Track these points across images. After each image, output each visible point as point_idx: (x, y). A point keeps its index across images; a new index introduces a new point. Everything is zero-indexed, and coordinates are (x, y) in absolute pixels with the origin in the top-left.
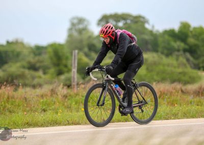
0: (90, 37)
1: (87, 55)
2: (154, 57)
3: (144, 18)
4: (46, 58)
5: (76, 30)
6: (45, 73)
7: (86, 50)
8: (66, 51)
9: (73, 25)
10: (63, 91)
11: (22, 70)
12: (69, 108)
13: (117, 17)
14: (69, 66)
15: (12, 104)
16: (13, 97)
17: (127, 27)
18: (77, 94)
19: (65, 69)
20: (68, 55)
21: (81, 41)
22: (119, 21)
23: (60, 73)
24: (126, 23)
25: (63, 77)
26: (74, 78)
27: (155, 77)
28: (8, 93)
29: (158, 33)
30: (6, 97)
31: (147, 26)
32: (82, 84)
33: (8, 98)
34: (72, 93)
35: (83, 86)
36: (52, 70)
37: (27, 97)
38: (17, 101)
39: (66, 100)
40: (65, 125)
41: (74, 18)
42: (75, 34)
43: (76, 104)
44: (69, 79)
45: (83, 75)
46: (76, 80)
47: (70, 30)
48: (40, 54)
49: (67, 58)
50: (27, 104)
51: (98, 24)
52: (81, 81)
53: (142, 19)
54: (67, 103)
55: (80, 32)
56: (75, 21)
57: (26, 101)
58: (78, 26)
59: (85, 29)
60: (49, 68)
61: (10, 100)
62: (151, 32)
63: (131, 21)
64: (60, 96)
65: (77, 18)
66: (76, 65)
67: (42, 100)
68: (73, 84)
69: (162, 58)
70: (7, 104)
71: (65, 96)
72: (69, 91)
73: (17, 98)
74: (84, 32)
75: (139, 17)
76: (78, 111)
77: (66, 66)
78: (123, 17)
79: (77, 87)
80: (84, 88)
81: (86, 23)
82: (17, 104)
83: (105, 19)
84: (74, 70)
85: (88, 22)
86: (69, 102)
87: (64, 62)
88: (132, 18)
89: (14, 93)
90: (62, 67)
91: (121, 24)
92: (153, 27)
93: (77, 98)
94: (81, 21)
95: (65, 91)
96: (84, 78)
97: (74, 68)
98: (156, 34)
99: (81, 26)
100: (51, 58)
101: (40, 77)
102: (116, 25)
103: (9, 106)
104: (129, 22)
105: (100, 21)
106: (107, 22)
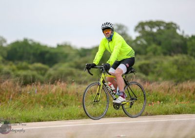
2: (183, 58)
3: (175, 25)
11: (70, 69)
13: (152, 24)
15: (66, 98)
16: (66, 93)
17: (160, 32)
22: (154, 27)
24: (160, 29)
27: (186, 76)
28: (63, 89)
29: (188, 38)
30: (61, 92)
31: (178, 31)
33: (62, 93)
37: (79, 93)
38: (70, 95)
50: (78, 98)
51: (135, 30)
53: (174, 26)
57: (78, 96)
61: (64, 95)
62: (182, 37)
63: (165, 27)
65: (117, 25)
69: (191, 59)
70: (61, 99)
73: (70, 93)
75: (172, 23)
78: (158, 24)
81: (124, 29)
82: (70, 98)
83: (142, 25)
85: (126, 28)
88: (165, 25)
89: (67, 89)
92: (183, 32)
94: (120, 27)
98: (186, 39)
102: (151, 30)
103: (63, 100)
104: (162, 28)
105: (137, 27)
106: (143, 28)
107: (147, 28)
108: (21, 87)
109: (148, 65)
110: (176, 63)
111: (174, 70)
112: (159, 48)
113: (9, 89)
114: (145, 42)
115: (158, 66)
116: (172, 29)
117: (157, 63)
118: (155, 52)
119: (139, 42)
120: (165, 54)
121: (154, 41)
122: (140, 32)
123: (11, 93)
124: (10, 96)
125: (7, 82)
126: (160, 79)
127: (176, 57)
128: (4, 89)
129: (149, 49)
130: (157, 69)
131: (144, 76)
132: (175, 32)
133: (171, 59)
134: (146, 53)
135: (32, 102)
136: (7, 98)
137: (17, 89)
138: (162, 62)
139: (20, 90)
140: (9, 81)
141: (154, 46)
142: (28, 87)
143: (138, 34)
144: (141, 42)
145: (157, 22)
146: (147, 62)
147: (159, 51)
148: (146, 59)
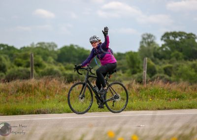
0: (155, 48)
1: (153, 61)
3: (194, 35)
4: (124, 62)
5: (146, 42)
6: (123, 73)
7: (153, 56)
8: (139, 57)
9: (144, 39)
10: (136, 86)
12: (140, 98)
13: (175, 34)
14: (141, 68)
17: (182, 41)
18: (146, 89)
19: (138, 70)
20: (141, 60)
21: (149, 50)
22: (177, 37)
23: (134, 73)
25: (136, 76)
26: (144, 77)
32: (150, 81)
34: (143, 88)
35: (151, 83)
36: (129, 70)
39: (139, 92)
40: (138, 110)
41: (144, 35)
42: (145, 45)
43: (145, 95)
44: (141, 77)
45: (150, 75)
46: (146, 78)
47: (142, 42)
48: (120, 59)
49: (139, 62)
51: (162, 39)
52: (149, 79)
53: (193, 36)
54: (140, 94)
55: (149, 44)
56: (146, 36)
58: (147, 40)
59: (152, 42)
60: (126, 69)
63: (185, 37)
64: (134, 90)
65: (147, 34)
66: (146, 68)
67: (121, 92)
68: (143, 81)
71: (138, 90)
72: (141, 86)
74: (151, 44)
75: (192, 34)
76: (147, 101)
77: (138, 68)
78: (180, 34)
79: (147, 83)
80: (152, 84)
81: (153, 38)
83: (167, 35)
84: (145, 71)
85: (154, 37)
86: (141, 94)
87: (137, 65)
88: (186, 35)
90: (136, 69)
91: (177, 39)
93: (146, 91)
94: (150, 36)
95: (138, 86)
96: (151, 77)
97: (145, 70)
99: (149, 40)
100: (128, 62)
101: (120, 75)
102: (175, 39)
104: (183, 38)
105: (163, 37)
106: (168, 38)
107: (171, 38)
108: (66, 84)
109: (171, 68)
110: (194, 66)
111: (192, 73)
112: (181, 54)
113: (56, 86)
114: (169, 49)
115: (180, 69)
116: (191, 39)
117: (178, 66)
118: (177, 57)
119: (164, 49)
120: (186, 59)
121: (177, 48)
122: (165, 41)
123: (57, 89)
124: (56, 92)
125: (54, 80)
126: (181, 79)
127: (194, 62)
128: (52, 86)
129: (172, 54)
130: (178, 71)
131: (167, 77)
132: (195, 41)
133: (190, 63)
134: (170, 58)
135: (74, 97)
136: (54, 93)
137: (62, 85)
138: (183, 65)
139: (64, 86)
140: (56, 80)
141: (177, 52)
142: (71, 85)
143: (163, 43)
144: (167, 49)
145: (180, 32)
146: (171, 65)
147: (181, 57)
148: (170, 63)
